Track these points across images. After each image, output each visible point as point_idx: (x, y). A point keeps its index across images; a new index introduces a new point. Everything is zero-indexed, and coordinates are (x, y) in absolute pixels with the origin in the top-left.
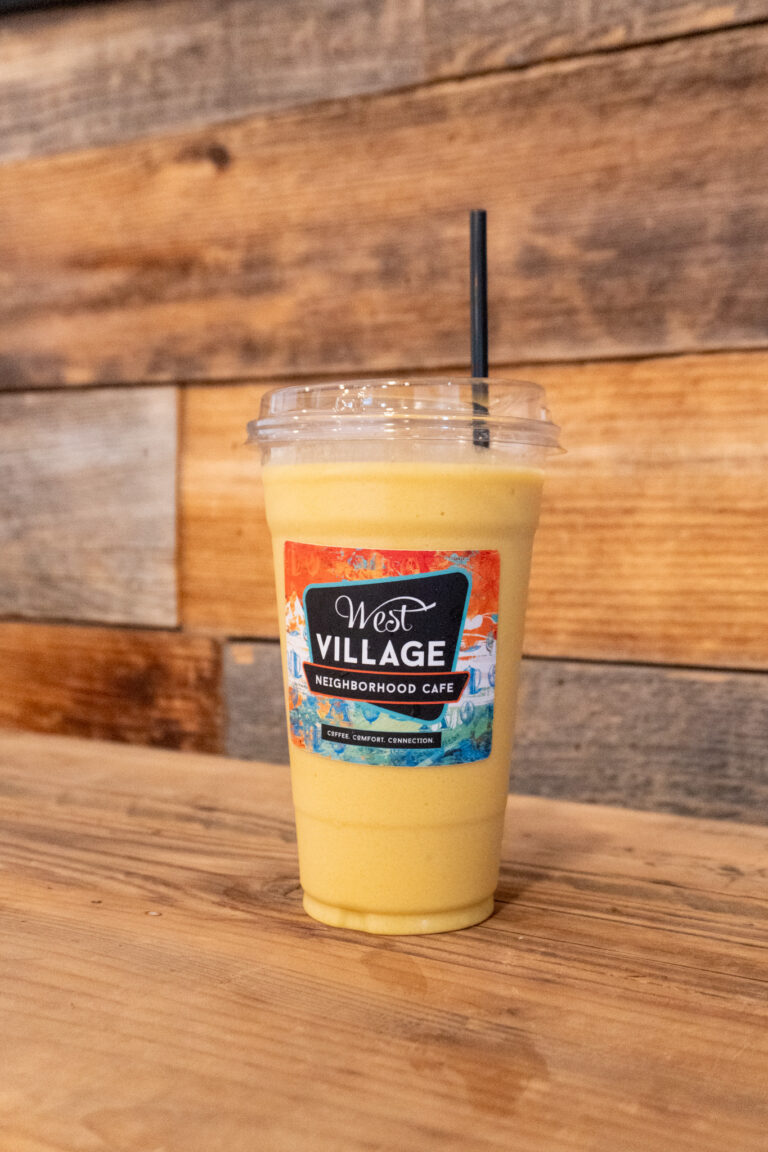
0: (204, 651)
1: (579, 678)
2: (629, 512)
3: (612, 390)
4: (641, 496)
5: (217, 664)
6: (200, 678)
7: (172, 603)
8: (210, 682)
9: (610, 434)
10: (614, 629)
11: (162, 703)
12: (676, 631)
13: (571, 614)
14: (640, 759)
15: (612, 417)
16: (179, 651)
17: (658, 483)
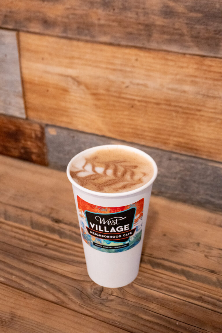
0: (37, 128)
1: (177, 159)
2: (200, 111)
3: (196, 66)
4: (204, 106)
5: (43, 133)
6: (36, 136)
7: (23, 111)
8: (41, 138)
9: (193, 83)
10: (190, 146)
11: (23, 142)
12: (212, 151)
13: (175, 139)
14: (196, 185)
15: (196, 77)
16: (27, 127)
17: (211, 103)
